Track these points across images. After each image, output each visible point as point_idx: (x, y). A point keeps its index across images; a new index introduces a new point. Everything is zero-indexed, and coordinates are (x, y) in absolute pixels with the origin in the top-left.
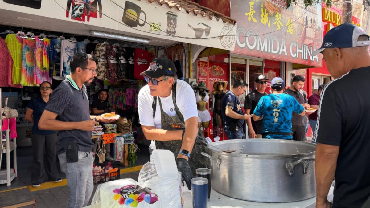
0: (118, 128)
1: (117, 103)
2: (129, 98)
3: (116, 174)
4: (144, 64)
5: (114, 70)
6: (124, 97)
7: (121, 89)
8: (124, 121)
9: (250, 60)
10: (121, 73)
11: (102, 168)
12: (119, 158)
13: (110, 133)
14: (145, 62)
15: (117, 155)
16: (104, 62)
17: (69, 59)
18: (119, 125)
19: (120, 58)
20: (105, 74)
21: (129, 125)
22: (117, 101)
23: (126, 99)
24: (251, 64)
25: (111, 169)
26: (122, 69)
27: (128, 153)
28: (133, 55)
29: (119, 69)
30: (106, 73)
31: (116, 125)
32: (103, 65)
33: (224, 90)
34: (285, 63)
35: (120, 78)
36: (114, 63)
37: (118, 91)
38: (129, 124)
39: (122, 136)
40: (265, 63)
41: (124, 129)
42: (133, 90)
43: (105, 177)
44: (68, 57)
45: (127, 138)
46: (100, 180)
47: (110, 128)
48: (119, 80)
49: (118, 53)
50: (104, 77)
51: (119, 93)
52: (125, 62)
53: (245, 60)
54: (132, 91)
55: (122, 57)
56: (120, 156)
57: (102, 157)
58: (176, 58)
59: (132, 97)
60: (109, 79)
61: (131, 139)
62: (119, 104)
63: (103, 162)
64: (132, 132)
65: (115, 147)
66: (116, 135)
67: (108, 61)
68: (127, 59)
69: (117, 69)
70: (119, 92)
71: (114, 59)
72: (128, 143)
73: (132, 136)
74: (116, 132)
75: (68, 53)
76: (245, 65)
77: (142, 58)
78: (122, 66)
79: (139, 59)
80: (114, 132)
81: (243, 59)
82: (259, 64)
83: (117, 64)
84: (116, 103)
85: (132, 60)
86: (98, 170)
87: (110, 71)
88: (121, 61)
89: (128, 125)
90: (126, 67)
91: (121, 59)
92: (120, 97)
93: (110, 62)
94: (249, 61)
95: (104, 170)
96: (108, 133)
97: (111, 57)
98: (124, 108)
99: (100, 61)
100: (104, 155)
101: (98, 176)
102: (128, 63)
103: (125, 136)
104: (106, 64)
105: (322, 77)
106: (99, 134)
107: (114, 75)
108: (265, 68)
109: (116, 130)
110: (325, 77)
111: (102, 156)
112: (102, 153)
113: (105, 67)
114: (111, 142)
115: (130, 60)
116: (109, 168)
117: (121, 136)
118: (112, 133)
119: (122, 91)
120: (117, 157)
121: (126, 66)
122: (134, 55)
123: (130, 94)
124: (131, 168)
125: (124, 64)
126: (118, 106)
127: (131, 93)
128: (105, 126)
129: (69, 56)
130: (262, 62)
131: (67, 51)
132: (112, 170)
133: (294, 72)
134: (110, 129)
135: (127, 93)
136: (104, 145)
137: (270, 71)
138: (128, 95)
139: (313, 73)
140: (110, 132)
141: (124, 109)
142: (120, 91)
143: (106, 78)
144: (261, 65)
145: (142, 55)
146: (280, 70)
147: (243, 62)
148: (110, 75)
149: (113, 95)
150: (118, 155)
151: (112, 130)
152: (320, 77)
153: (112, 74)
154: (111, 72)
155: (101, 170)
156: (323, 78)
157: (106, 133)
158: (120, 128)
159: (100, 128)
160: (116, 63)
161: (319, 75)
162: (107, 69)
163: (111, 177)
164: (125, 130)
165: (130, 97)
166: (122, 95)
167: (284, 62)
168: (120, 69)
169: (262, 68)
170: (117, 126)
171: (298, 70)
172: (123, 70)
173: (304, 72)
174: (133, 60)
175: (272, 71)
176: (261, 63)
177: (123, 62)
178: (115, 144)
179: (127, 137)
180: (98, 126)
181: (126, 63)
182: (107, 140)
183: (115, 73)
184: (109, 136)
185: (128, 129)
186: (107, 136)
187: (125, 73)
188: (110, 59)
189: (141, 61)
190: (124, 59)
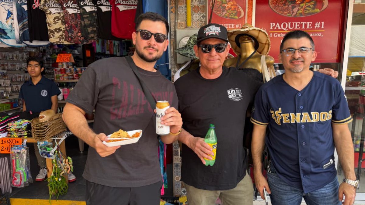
4: (132, 8)
5: (76, 26)
8: (40, 118)
10: (87, 30)
13: (17, 136)
14: (134, 4)
16: (59, 13)
17: (8, 15)
19: (82, 3)
20: (64, 35)
26: (87, 22)
32: (59, 19)
36: (75, 14)
44: (7, 12)
48: (87, 42)
50: (62, 39)
52: (94, 9)
66: (25, 141)
67: (66, 11)
69: (81, 24)
71: (75, 6)
74: (27, 135)
75: (5, 6)
78: (87, 17)
79: (120, 1)
83: (80, 15)
85: (107, 3)
87: (68, 29)
88: (85, 7)
90: (96, 18)
91: (85, 5)
93: (68, 12)
97: (70, 3)
99: (50, 13)
102: (99, 11)
104: (63, 17)
109: (25, 132)
113: (62, 21)
115: (102, 5)
118: (20, 136)
121: (96, 16)
125: (91, 12)
128: (8, 124)
129: (8, 10)
131: (4, 3)
134: (15, 131)
140: (15, 135)
148: (68, 34)
151: (18, 131)
153: (73, 33)
154: (70, 29)
160: (78, 13)
162: (65, 25)
168: (84, 23)
172: (91, 25)
177: (88, 9)
179: (45, 147)
181: (96, 11)
182: (8, 148)
183: (79, 31)
184: (12, 141)
185: (42, 134)
186: (9, 142)
187: (95, 29)
188: (68, 7)
189: (126, 3)
190: (91, 5)
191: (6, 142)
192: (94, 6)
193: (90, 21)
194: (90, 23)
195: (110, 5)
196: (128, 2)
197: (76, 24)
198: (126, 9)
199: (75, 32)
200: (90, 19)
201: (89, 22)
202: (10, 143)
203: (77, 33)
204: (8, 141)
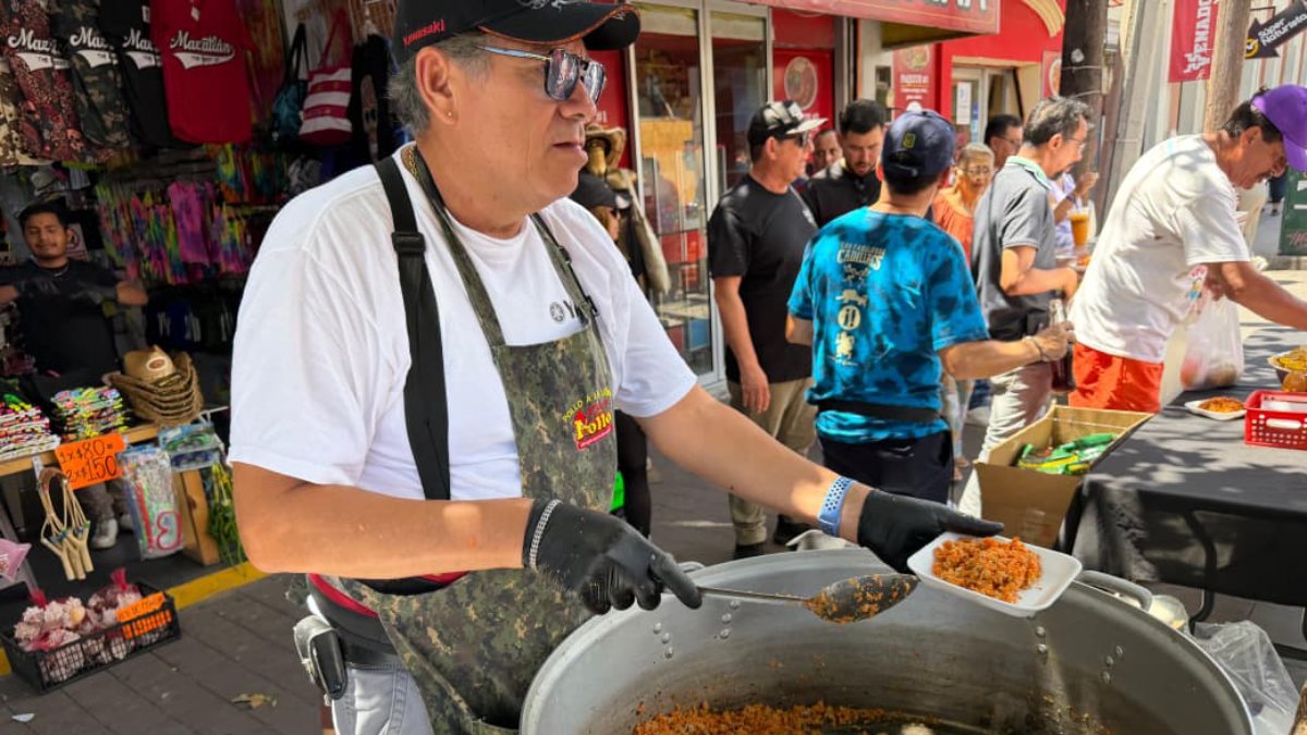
0: (127, 402)
1: (142, 255)
2: (188, 226)
3: (162, 620)
4: (213, 61)
5: (57, 107)
6: (167, 223)
7: (145, 188)
8: (152, 366)
9: (712, 13)
10: (102, 122)
11: (85, 604)
12: (163, 540)
13: (95, 433)
14: (217, 50)
15: (149, 533)
18: (133, 389)
19: (73, 41)
20: (15, 135)
21: (184, 383)
22: (141, 245)
23: (176, 234)
24: (720, 35)
25: (129, 602)
26: (98, 98)
27: (209, 506)
28: (145, 18)
29: (83, 98)
30: (15, 125)
31: (115, 393)
33: (614, 171)
34: (855, 22)
35: (100, 148)
36: (48, 71)
37: (134, 199)
38: (183, 378)
39: (161, 438)
40: (775, 22)
41: (161, 408)
42: (197, 191)
43: (107, 645)
45: (186, 445)
46: (86, 662)
47: (85, 412)
48: (95, 156)
49: (57, 14)
50: (13, 149)
51: (142, 208)
52: (107, 60)
53: (691, 14)
54: (195, 196)
55: (86, 35)
56: (164, 531)
57: (76, 553)
58: (368, 22)
59: (203, 223)
60: (44, 158)
61: (206, 448)
62: (150, 258)
63: (88, 574)
64: (208, 413)
65: (134, 497)
66: (126, 440)
67: (12, 60)
68: (114, 39)
69: (74, 102)
70: (138, 200)
71: (41, 45)
72: (194, 467)
73: (208, 432)
74: (126, 423)
76: (695, 40)
77: (197, 32)
78: (94, 84)
79: (182, 38)
80: (115, 427)
81: (682, 9)
82: (749, 31)
83: (67, 74)
84: (138, 254)
85: (145, 44)
86: (67, 616)
87: (37, 116)
88: (84, 53)
89: (176, 388)
90: (119, 85)
91: (84, 46)
92: (149, 226)
93: (22, 64)
94: (709, 21)
95: (98, 611)
96: (81, 435)
97: (26, 37)
98: (174, 274)
100: (82, 543)
101: (68, 650)
102: (126, 65)
103: (172, 435)
105: (988, 73)
106: (34, 450)
107: (61, 132)
108: (775, 50)
109: (119, 415)
110: (995, 72)
111: (71, 548)
112: (70, 535)
114: (108, 477)
115: (133, 48)
116: (120, 599)
117: (154, 441)
118: (106, 431)
119: (153, 196)
120: (154, 538)
121: (119, 79)
122: (153, 15)
123: (189, 212)
124: (236, 570)
125: (103, 68)
126: (149, 265)
127: (195, 206)
128: (60, 405)
130: (764, 20)
132: (135, 609)
133: (887, 58)
134: (91, 418)
135: (175, 206)
136: (69, 498)
137: (796, 59)
138: (181, 218)
139: (956, 59)
140: (90, 431)
141: (179, 280)
142: (141, 196)
143: (24, 151)
144: (759, 38)
145: (195, 14)
146: (832, 52)
147: (684, 28)
148: (40, 134)
149: (115, 212)
150: (155, 531)
151: (99, 417)
152: (979, 71)
153: (51, 129)
154: (43, 117)
155: (80, 612)
156: (990, 76)
157: (72, 436)
158: (141, 405)
159: (31, 419)
160: (57, 67)
161: (977, 66)
162: (16, 105)
163: (134, 638)
164: (167, 408)
165: (192, 221)
166: (157, 216)
167: (849, 19)
168: (89, 100)
169: (761, 48)
170: (123, 394)
171: (903, 52)
172: (108, 106)
173: (924, 59)
174: (150, 48)
175: (805, 60)
176: (759, 25)
177: (95, 59)
178: (127, 483)
179: (186, 439)
180: (22, 414)
181: (116, 66)
182: (83, 470)
183: (67, 124)
184: (91, 448)
185: (184, 402)
186: (83, 452)
187: (121, 117)
188: (23, 48)
189: (197, 48)
190: (99, 46)
191: (75, 455)
192: (107, 50)
193: (105, 94)
194: (106, 99)
195: (151, 49)
196: (200, 46)
197: (55, 101)
198: (200, 63)
199: (56, 126)
200: (103, 86)
201: (102, 97)
202: (89, 455)
203: (64, 130)
204: (79, 451)
